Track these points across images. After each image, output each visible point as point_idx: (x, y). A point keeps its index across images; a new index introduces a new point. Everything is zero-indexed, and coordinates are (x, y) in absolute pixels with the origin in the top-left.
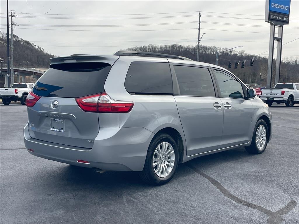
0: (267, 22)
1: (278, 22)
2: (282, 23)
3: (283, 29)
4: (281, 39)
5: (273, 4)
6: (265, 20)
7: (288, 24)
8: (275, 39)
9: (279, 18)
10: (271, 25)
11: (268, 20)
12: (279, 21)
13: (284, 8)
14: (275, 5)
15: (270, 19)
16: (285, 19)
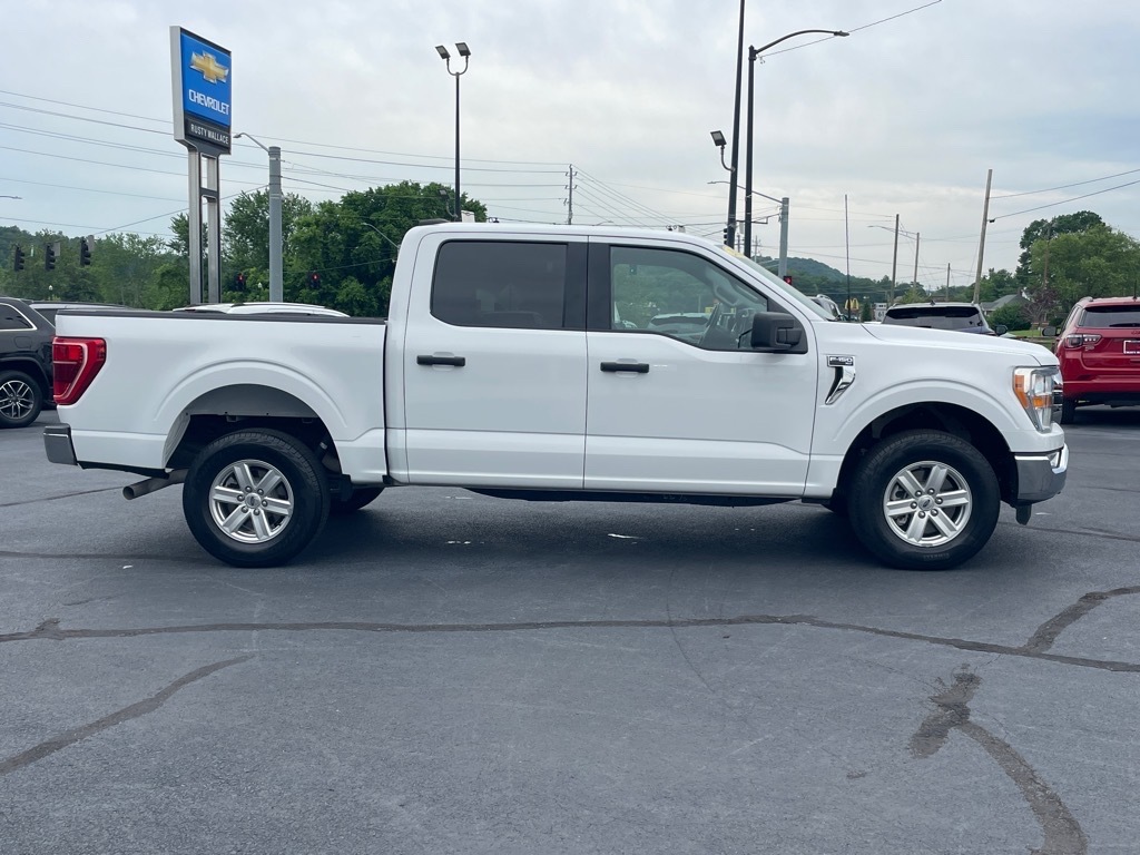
0: (181, 142)
1: (207, 147)
2: (218, 151)
3: (220, 165)
4: (217, 193)
5: (192, 93)
6: (175, 135)
7: (229, 153)
8: (202, 191)
9: (209, 135)
10: (191, 151)
11: (183, 138)
12: (208, 142)
13: (217, 109)
14: (198, 97)
15: (188, 134)
16: (222, 139)
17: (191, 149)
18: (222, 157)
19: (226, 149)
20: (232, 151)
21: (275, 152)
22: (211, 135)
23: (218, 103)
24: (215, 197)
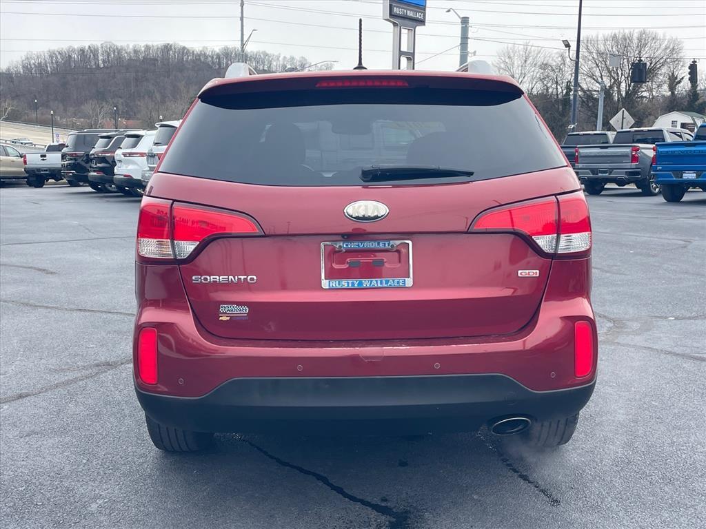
0: (387, 20)
1: (407, 22)
2: (415, 24)
3: (416, 36)
4: (413, 54)
6: (383, 16)
7: (424, 25)
8: (401, 53)
9: (408, 14)
10: (394, 26)
11: (388, 18)
12: (407, 18)
15: (391, 15)
16: (418, 16)
17: (395, 24)
19: (422, 22)
20: (426, 24)
21: (465, 21)
22: (410, 14)
24: (411, 57)
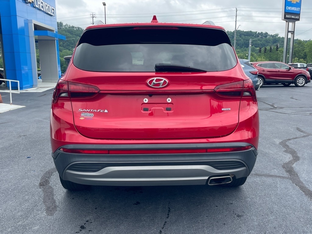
1: (291, 20)
2: (295, 20)
5: (288, 8)
6: (282, 19)
8: (288, 32)
13: (296, 10)
14: (289, 8)
15: (285, 18)
16: (297, 17)
17: (287, 21)
18: (296, 22)
19: (298, 20)
20: (300, 20)
22: (293, 17)
23: (296, 8)
24: (293, 33)
